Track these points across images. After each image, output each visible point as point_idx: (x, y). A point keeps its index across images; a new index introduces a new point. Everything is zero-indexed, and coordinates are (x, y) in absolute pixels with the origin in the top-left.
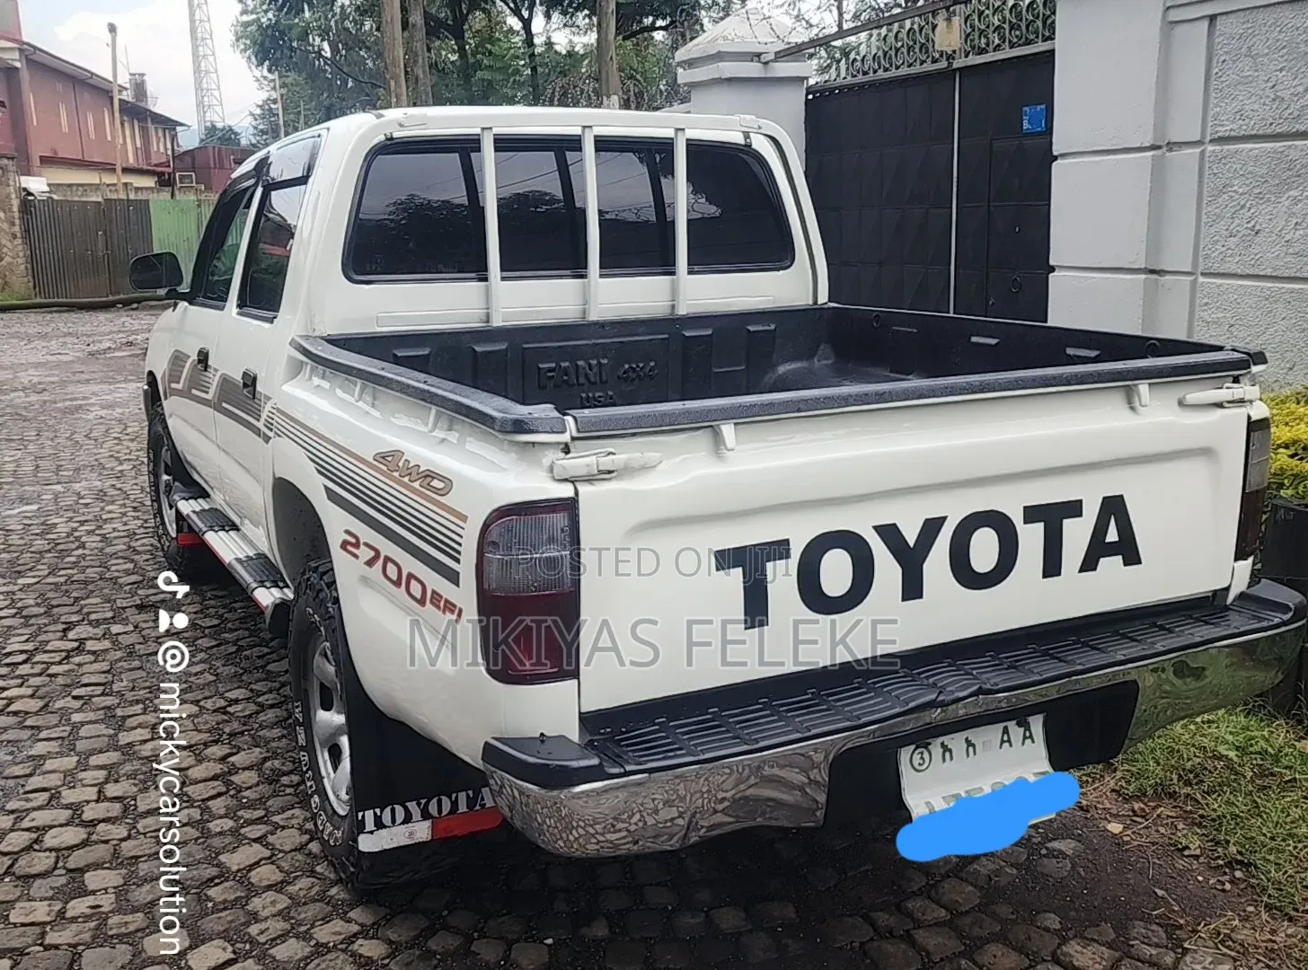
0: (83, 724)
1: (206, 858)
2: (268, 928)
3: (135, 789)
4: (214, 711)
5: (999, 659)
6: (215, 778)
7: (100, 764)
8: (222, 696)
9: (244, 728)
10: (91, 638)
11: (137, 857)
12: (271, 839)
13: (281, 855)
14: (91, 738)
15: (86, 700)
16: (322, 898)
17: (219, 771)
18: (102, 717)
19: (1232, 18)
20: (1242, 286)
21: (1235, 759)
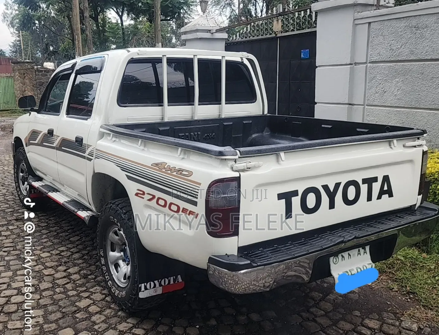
0: (10, 260)
1: (71, 304)
2: (101, 327)
3: (37, 282)
4: (56, 255)
5: (356, 228)
6: (64, 277)
7: (21, 274)
8: (57, 249)
9: (69, 260)
10: (3, 231)
11: (46, 305)
12: (91, 297)
13: (97, 302)
14: (15, 265)
15: (9, 252)
16: (115, 316)
17: (65, 275)
18: (16, 258)
19: (376, 23)
20: (380, 109)
21: (404, 260)
